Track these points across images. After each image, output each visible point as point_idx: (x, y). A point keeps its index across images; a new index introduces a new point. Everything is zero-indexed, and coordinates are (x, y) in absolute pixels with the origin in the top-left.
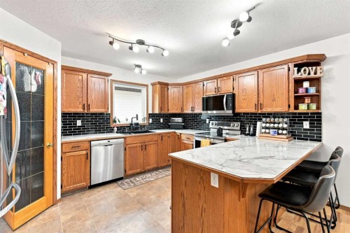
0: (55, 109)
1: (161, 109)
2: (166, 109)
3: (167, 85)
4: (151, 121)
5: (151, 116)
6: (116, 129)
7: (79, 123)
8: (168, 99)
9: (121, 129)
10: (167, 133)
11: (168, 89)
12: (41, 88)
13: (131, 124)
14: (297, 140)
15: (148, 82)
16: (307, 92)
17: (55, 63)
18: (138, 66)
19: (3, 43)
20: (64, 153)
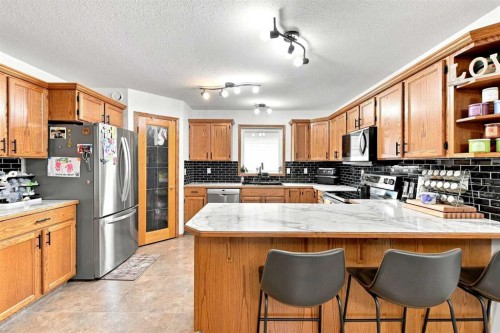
0: (177, 158)
1: (297, 155)
2: (306, 156)
3: (308, 122)
4: (288, 171)
5: (287, 165)
6: (243, 179)
7: (209, 171)
8: (309, 141)
9: (249, 180)
10: (299, 188)
11: (309, 128)
12: (166, 142)
13: (260, 174)
14: (490, 221)
15: (285, 121)
16: (492, 112)
17: (176, 120)
18: (262, 106)
19: (138, 114)
20: (186, 196)
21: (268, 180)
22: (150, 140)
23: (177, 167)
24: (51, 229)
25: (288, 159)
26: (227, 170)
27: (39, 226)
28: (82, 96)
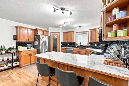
2: (94, 40)
3: (95, 29)
4: (90, 45)
5: (89, 43)
6: (76, 47)
7: (69, 44)
9: (78, 47)
11: (95, 31)
12: (57, 38)
17: (59, 33)
18: (80, 26)
19: (51, 32)
20: (62, 50)
21: (82, 47)
22: (54, 37)
23: (59, 43)
24: (32, 53)
25: (90, 41)
26: (73, 44)
27: (30, 53)
28: (38, 30)
